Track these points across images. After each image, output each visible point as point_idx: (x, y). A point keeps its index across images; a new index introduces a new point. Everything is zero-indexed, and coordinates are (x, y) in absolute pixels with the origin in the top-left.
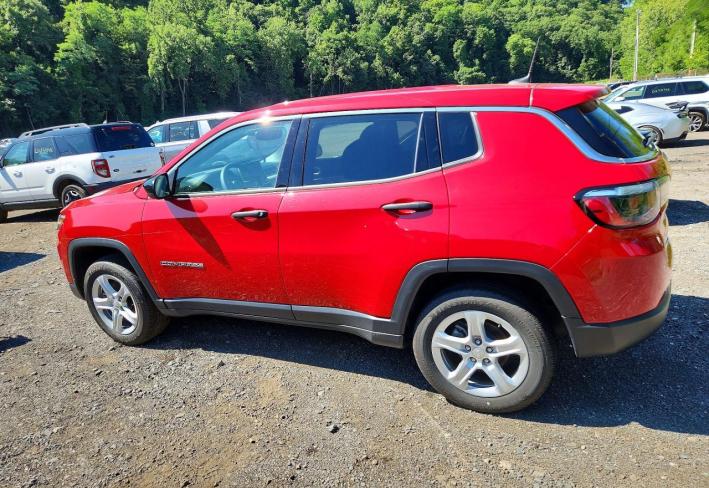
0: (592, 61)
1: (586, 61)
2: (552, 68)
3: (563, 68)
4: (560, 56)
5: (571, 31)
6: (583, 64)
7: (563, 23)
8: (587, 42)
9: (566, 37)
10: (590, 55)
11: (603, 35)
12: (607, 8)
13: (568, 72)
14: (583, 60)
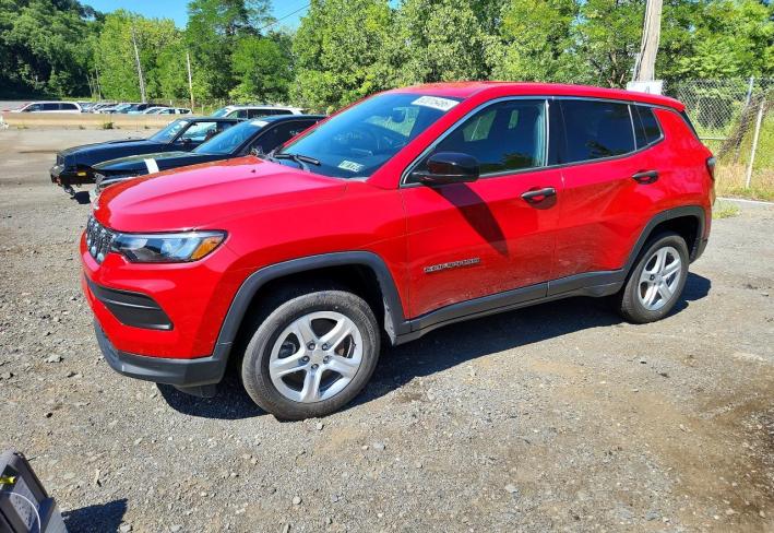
0: (64, 75)
1: (56, 74)
2: (13, 76)
3: (28, 77)
4: (20, 62)
5: (28, 34)
6: (53, 76)
7: (16, 23)
8: (53, 51)
9: (24, 41)
10: (60, 67)
11: (69, 46)
12: (67, 17)
13: (36, 83)
14: (53, 72)
